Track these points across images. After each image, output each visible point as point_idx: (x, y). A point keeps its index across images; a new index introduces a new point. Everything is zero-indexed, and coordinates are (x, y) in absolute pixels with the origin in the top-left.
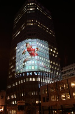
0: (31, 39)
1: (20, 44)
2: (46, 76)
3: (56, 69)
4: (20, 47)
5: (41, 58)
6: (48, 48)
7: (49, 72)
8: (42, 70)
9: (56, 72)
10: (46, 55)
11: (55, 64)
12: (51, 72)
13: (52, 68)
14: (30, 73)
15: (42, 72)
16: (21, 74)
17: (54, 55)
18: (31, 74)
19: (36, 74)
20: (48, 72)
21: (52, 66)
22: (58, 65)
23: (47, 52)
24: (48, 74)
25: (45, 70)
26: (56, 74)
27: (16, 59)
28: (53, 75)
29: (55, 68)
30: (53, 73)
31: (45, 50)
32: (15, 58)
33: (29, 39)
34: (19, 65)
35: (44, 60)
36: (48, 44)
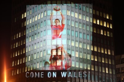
0: (56, 4)
1: (34, 8)
2: (83, 78)
3: (103, 62)
4: (33, 17)
5: (75, 44)
6: (91, 19)
7: (89, 69)
8: (75, 67)
9: (103, 69)
10: (85, 35)
11: (102, 52)
12: (93, 69)
13: (96, 60)
14: (54, 73)
15: (75, 71)
16: (37, 73)
17: (102, 31)
18: (55, 75)
19: (64, 75)
20: (87, 70)
21: (96, 57)
22: (109, 53)
23: (88, 27)
24: (87, 74)
25: (81, 67)
26: (104, 71)
27: (27, 39)
28: (96, 74)
29: (103, 59)
30: (96, 70)
31: (83, 24)
32: (24, 38)
33: (51, 4)
34: (32, 55)
35: (81, 46)
36: (91, 10)
